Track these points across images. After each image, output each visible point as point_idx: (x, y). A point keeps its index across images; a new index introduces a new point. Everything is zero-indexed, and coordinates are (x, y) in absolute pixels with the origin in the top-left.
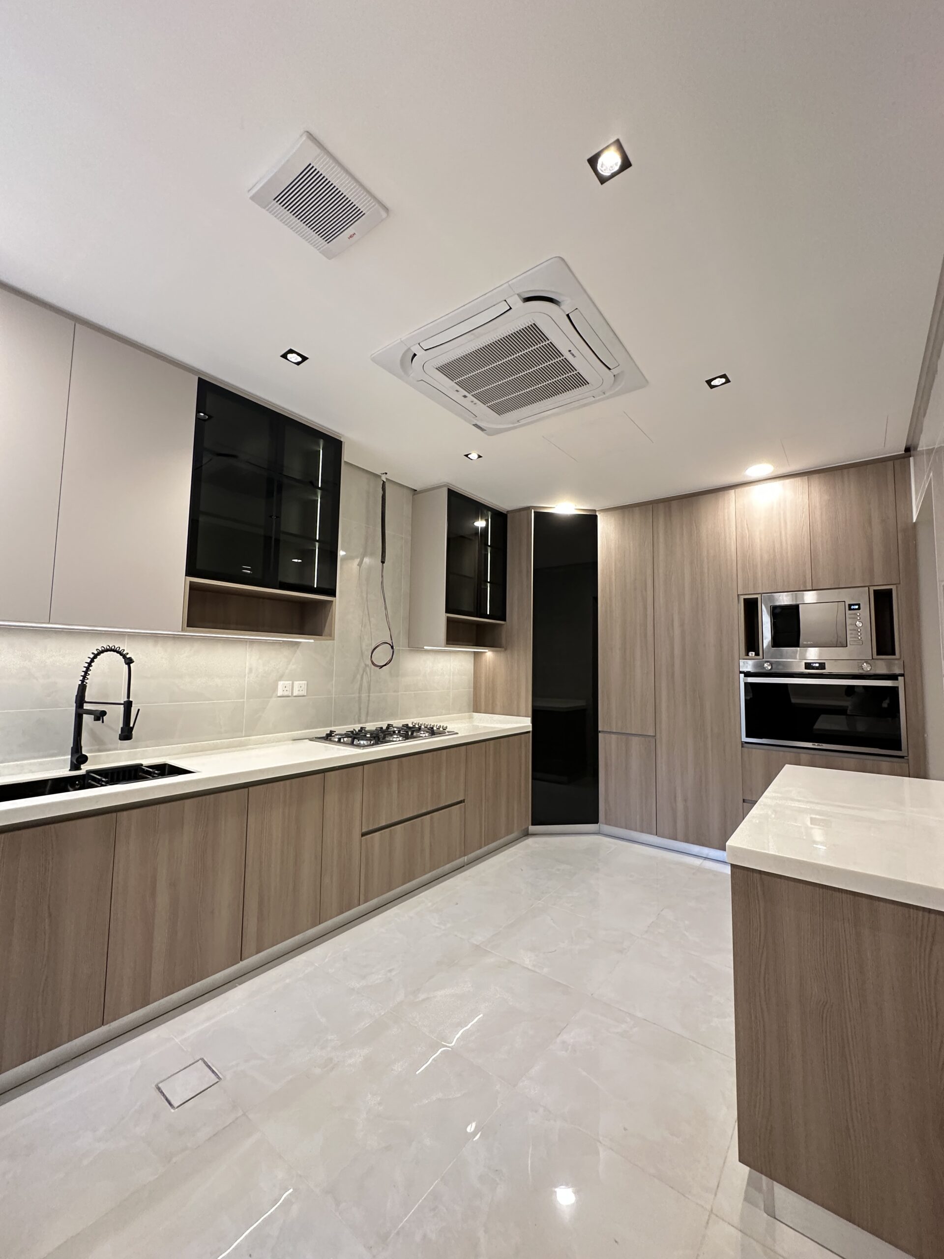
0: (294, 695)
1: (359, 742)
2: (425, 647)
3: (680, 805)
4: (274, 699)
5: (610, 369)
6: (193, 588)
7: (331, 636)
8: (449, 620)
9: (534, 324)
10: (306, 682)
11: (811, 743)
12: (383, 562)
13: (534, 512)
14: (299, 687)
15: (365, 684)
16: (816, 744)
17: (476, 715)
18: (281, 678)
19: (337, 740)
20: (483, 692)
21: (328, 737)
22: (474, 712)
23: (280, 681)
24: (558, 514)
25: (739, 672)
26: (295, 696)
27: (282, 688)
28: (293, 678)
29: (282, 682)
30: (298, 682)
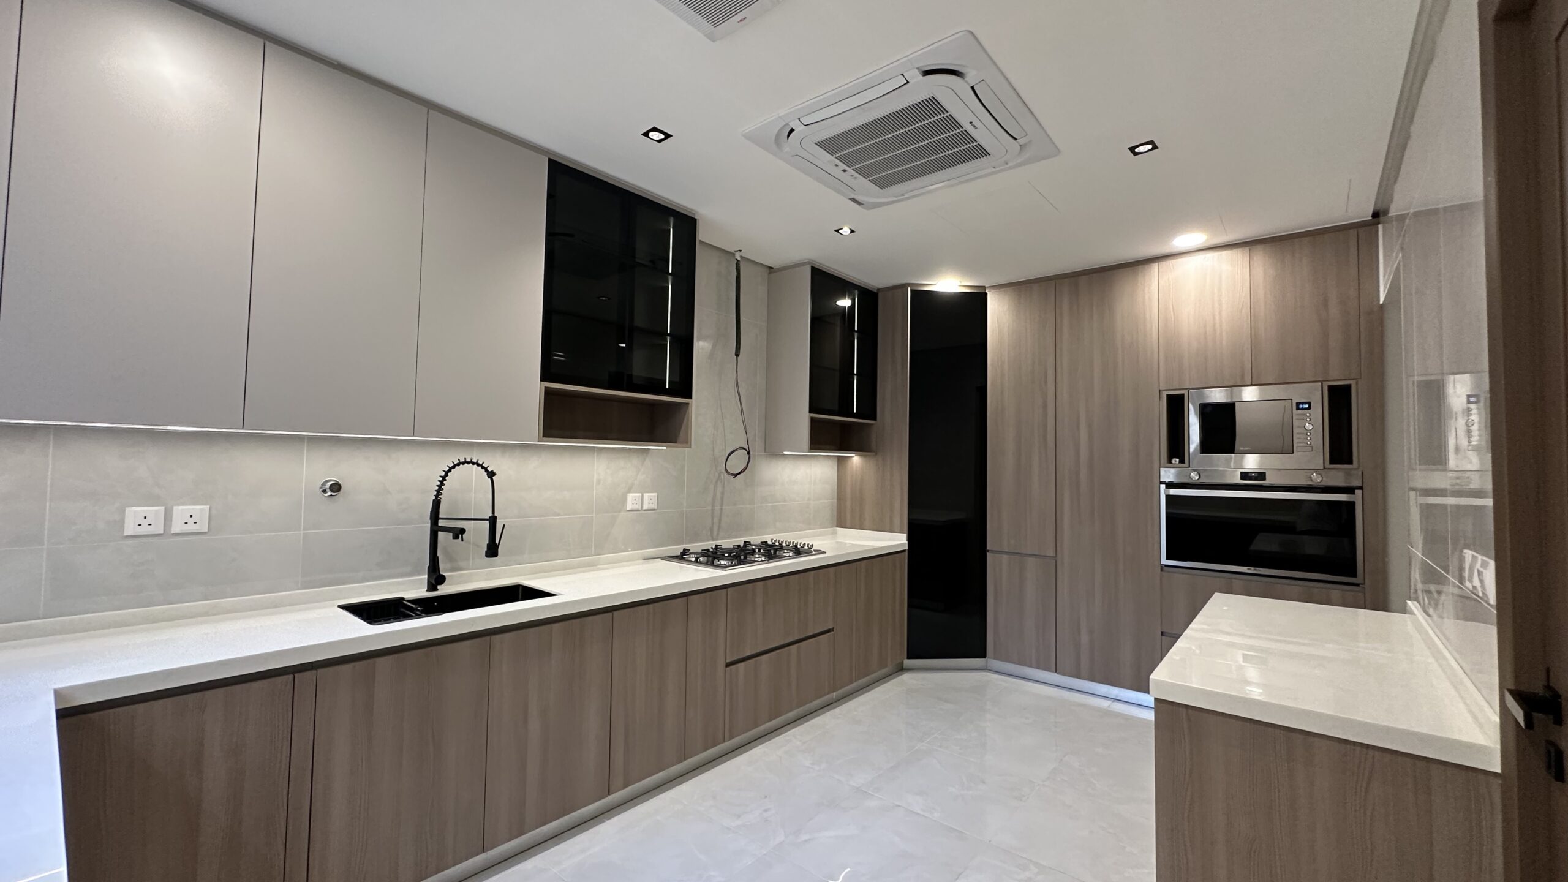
0: (644, 508)
1: (719, 563)
2: (785, 453)
3: (1085, 639)
4: (623, 514)
5: (1015, 139)
6: (548, 393)
7: (687, 442)
8: (813, 420)
9: (933, 97)
10: (656, 494)
11: (1246, 568)
12: (737, 355)
13: (911, 290)
14: (649, 500)
15: (718, 495)
16: (1252, 568)
17: (841, 531)
18: (630, 491)
19: (693, 559)
20: (848, 503)
21: (682, 557)
22: (837, 526)
23: (630, 493)
24: (939, 292)
25: (1159, 483)
26: (645, 510)
27: (632, 500)
28: (644, 490)
29: (631, 494)
30: (647, 494)
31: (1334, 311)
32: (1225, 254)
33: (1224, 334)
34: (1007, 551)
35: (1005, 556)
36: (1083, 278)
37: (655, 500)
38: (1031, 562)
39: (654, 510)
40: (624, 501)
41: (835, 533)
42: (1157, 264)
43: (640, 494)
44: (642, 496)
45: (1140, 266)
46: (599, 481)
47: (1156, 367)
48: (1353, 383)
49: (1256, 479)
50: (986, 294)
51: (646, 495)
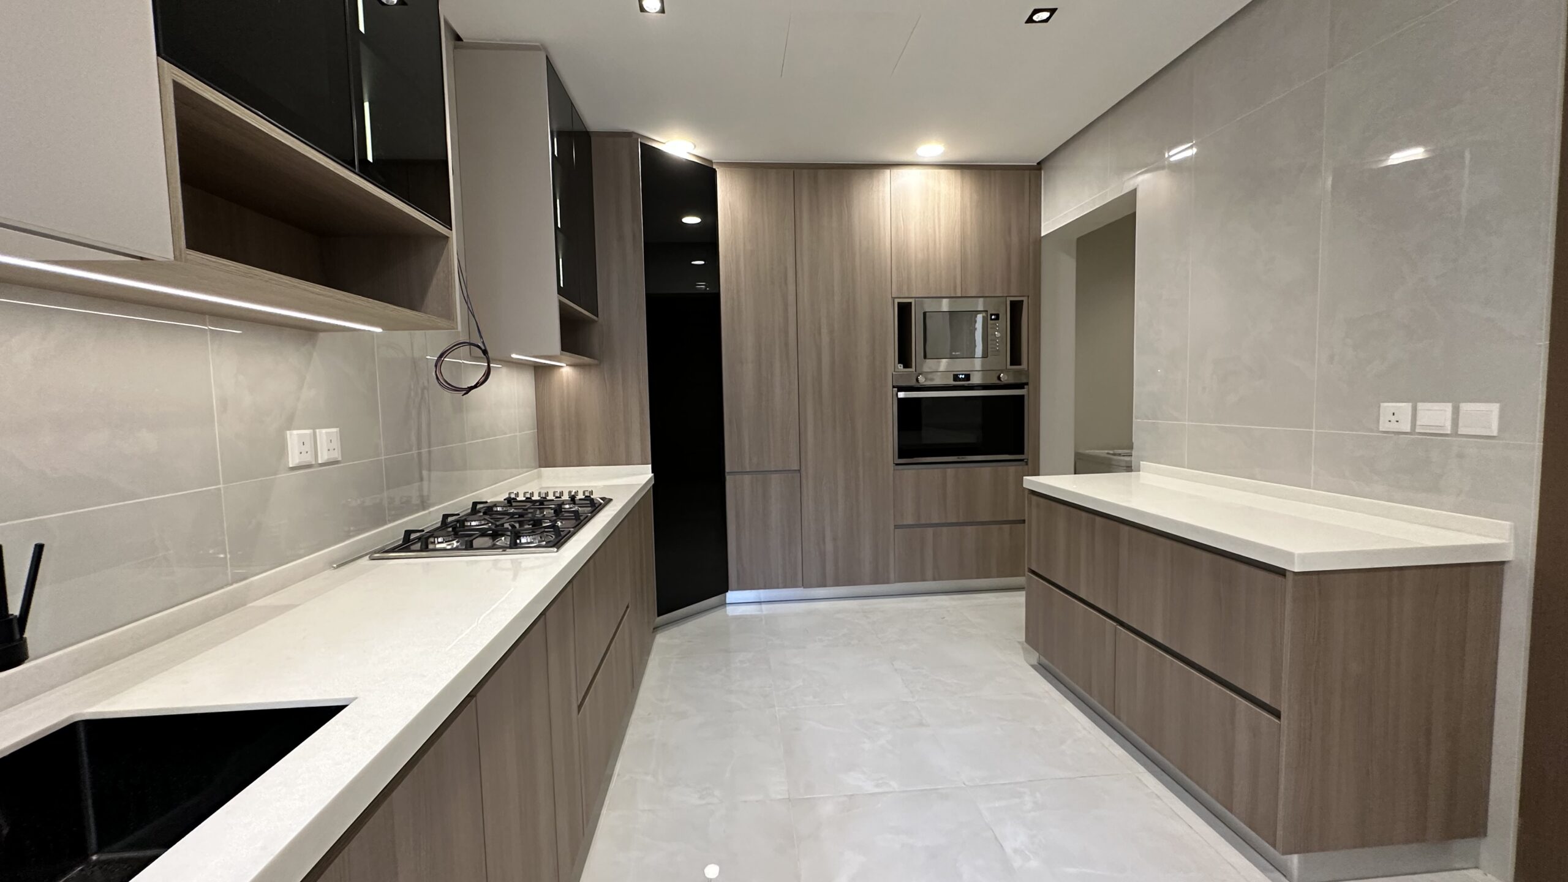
0: (319, 461)
2: (514, 356)
3: (829, 547)
4: (282, 475)
8: (560, 305)
10: (338, 429)
13: (641, 143)
14: (327, 443)
15: (424, 428)
17: (546, 471)
18: (286, 423)
20: (558, 433)
22: (540, 466)
23: (290, 428)
24: (671, 155)
25: (891, 387)
26: (323, 465)
27: (297, 445)
28: (311, 421)
29: (295, 432)
30: (324, 431)
31: (1015, 239)
32: (944, 172)
33: (942, 249)
34: (748, 470)
35: (747, 478)
36: (821, 173)
37: (336, 444)
38: (775, 477)
39: (336, 462)
40: (282, 449)
41: (539, 476)
42: (888, 171)
43: (311, 431)
44: (315, 434)
45: (876, 170)
46: (224, 405)
47: (889, 275)
48: (1025, 299)
49: (962, 380)
50: (714, 171)
51: (323, 433)
